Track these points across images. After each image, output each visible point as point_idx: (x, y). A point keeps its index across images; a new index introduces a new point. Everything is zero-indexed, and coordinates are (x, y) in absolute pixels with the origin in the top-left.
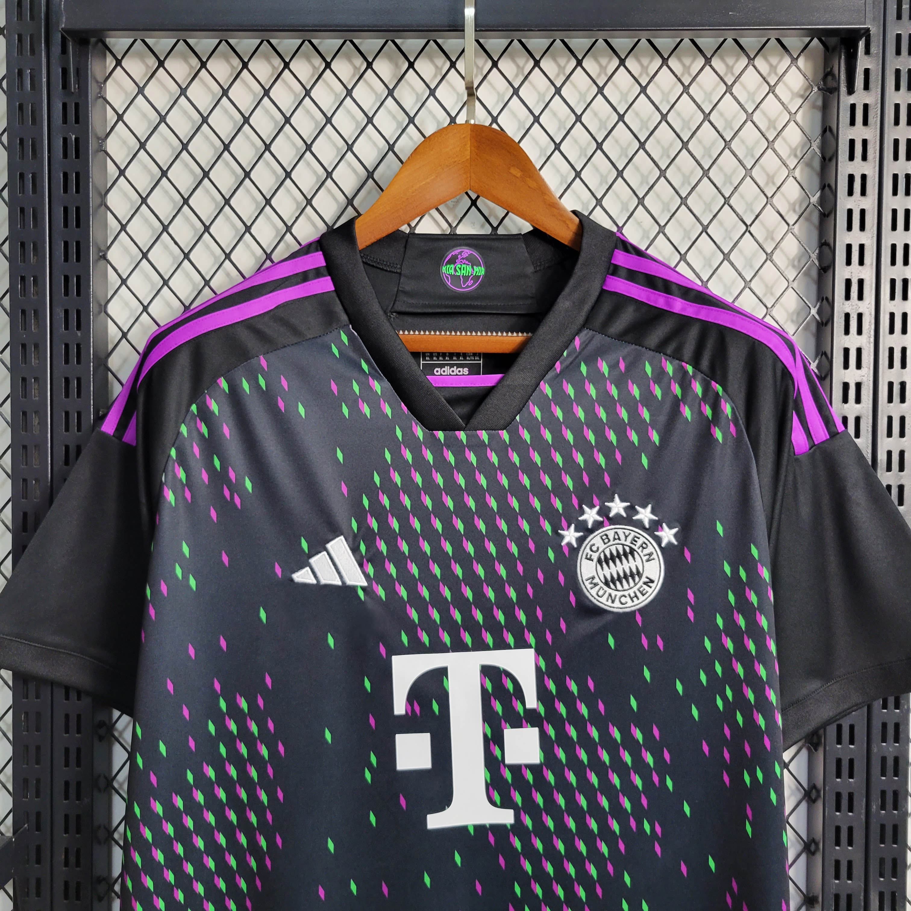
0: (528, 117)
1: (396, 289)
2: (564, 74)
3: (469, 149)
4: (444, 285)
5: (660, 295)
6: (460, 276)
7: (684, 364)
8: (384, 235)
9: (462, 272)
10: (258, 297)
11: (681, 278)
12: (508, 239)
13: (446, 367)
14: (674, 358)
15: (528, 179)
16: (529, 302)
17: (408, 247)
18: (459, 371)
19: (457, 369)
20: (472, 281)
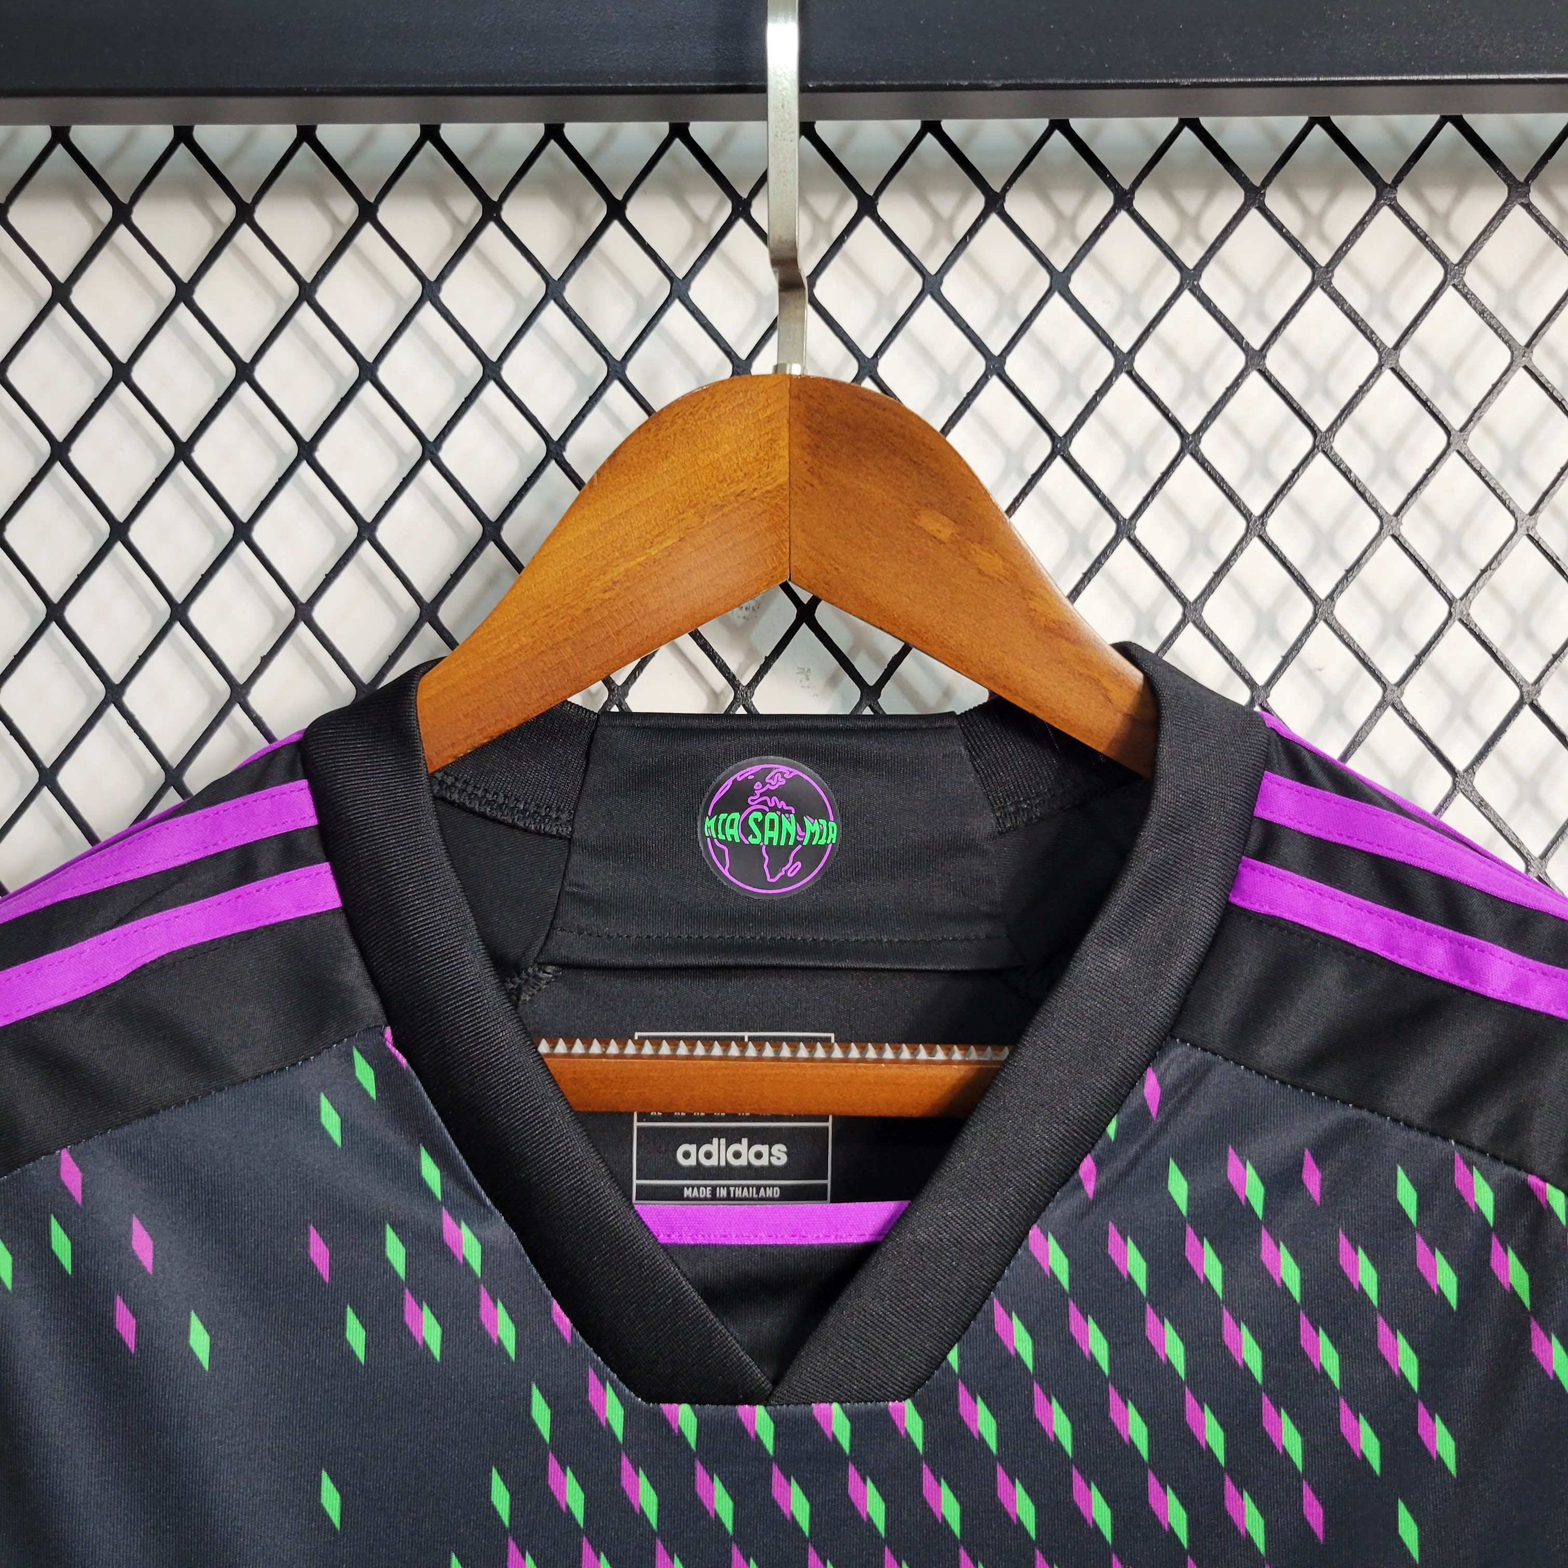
0: (966, 361)
1: (555, 890)
2: (1074, 238)
3: (785, 453)
4: (711, 877)
5: (1430, 933)
6: (758, 847)
7: (1533, 1180)
8: (514, 723)
9: (768, 833)
10: (70, 943)
11: (1494, 872)
12: (914, 730)
13: (715, 1140)
14: (1495, 1158)
15: (978, 548)
16: (982, 930)
17: (595, 754)
18: (759, 1155)
19: (749, 1147)
20: (799, 864)
